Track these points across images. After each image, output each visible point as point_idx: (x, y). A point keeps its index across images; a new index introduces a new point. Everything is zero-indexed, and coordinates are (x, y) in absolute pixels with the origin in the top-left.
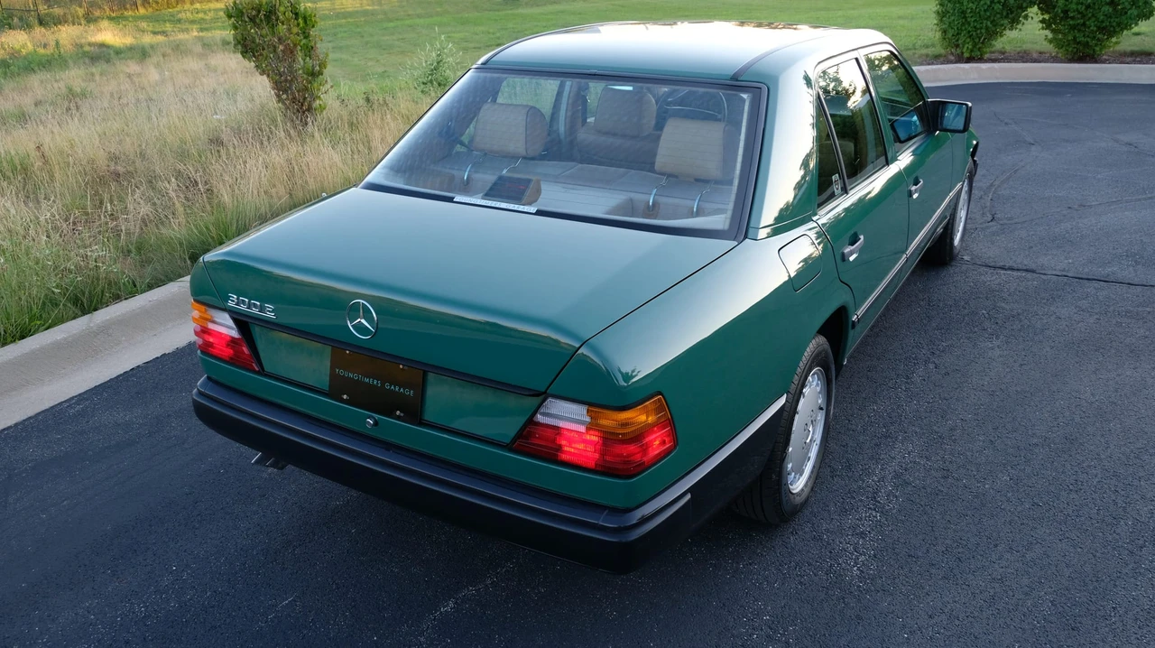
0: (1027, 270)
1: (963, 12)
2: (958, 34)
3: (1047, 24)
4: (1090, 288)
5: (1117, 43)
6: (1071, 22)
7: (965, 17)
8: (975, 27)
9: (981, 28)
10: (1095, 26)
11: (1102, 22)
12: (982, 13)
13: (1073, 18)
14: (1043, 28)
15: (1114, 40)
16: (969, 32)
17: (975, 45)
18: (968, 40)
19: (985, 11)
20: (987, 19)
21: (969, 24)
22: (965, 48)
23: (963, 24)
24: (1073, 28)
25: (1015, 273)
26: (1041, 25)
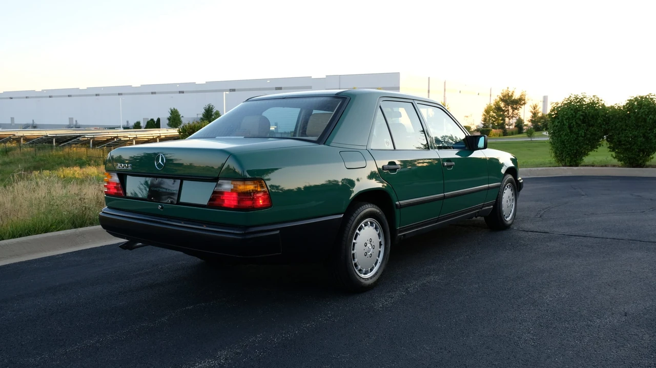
0: (545, 233)
1: (563, 142)
2: (562, 153)
3: (612, 149)
4: (573, 238)
5: (653, 158)
6: (624, 147)
7: (565, 145)
8: (570, 149)
9: (573, 150)
10: (637, 149)
11: (641, 146)
12: (573, 142)
13: (624, 145)
14: (610, 151)
15: (651, 156)
16: (568, 152)
17: (572, 159)
18: (567, 156)
19: (574, 140)
20: (577, 145)
21: (567, 148)
22: (567, 160)
23: (563, 148)
24: (626, 150)
25: (537, 233)
26: (609, 149)
